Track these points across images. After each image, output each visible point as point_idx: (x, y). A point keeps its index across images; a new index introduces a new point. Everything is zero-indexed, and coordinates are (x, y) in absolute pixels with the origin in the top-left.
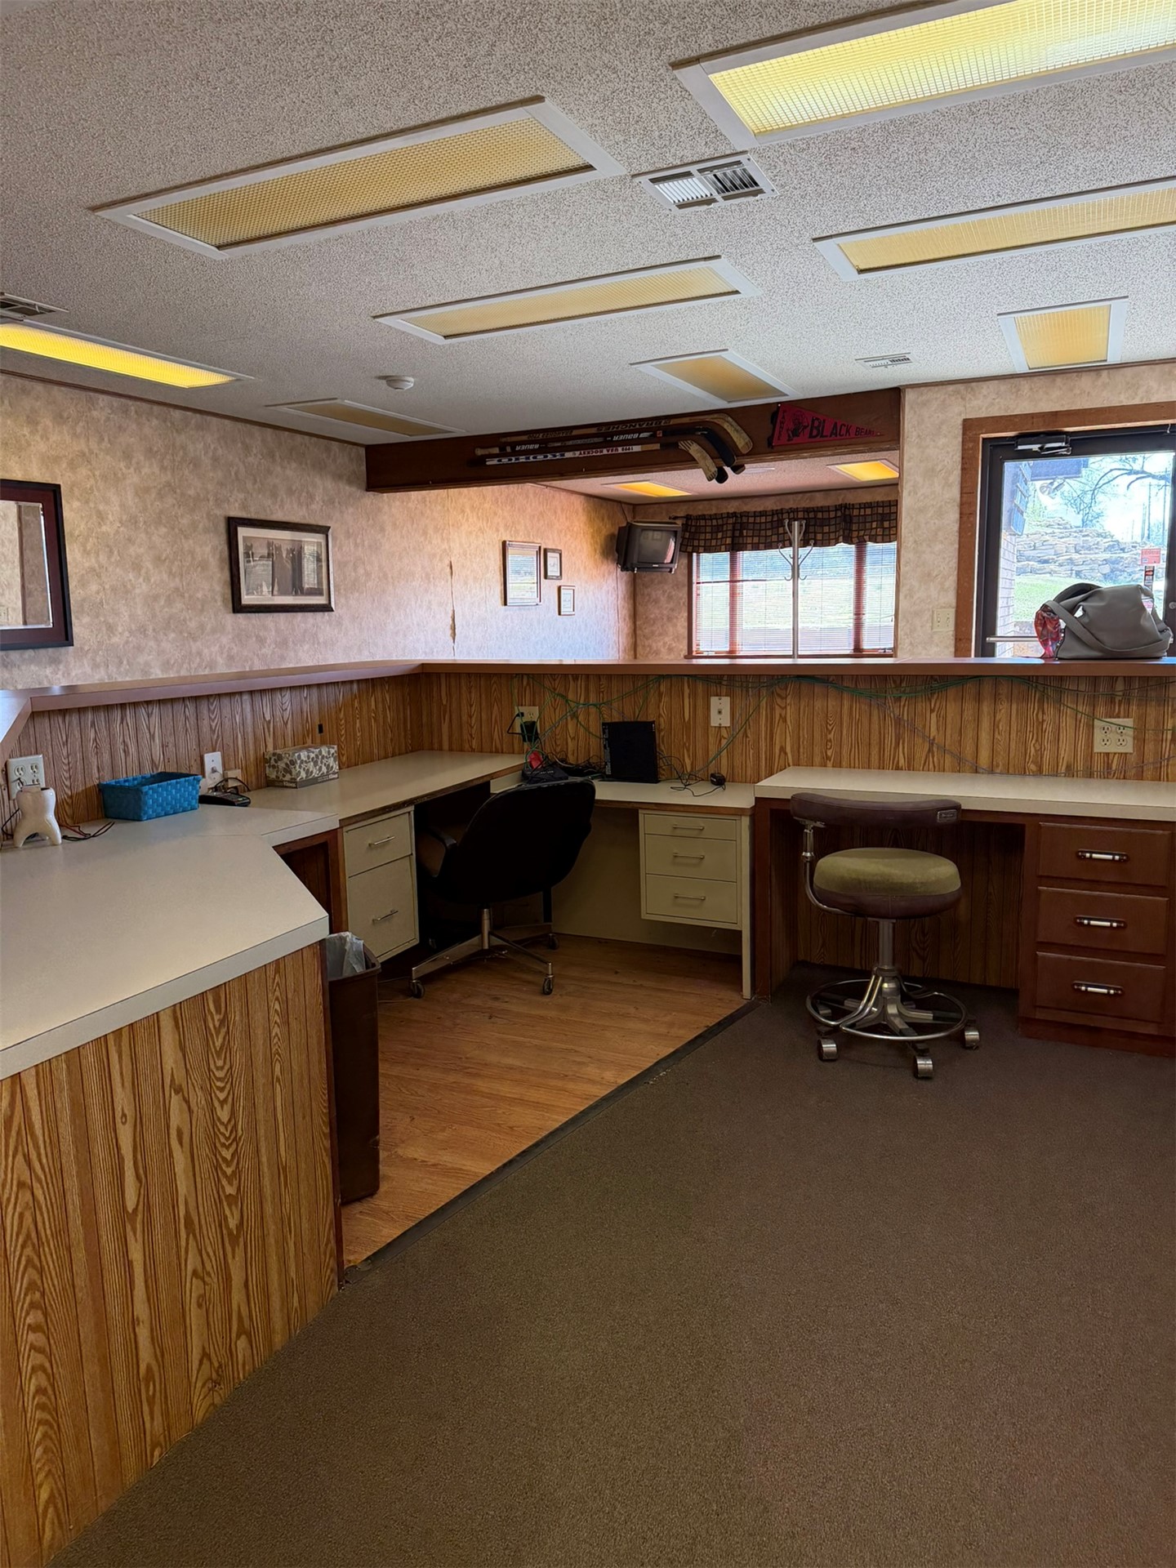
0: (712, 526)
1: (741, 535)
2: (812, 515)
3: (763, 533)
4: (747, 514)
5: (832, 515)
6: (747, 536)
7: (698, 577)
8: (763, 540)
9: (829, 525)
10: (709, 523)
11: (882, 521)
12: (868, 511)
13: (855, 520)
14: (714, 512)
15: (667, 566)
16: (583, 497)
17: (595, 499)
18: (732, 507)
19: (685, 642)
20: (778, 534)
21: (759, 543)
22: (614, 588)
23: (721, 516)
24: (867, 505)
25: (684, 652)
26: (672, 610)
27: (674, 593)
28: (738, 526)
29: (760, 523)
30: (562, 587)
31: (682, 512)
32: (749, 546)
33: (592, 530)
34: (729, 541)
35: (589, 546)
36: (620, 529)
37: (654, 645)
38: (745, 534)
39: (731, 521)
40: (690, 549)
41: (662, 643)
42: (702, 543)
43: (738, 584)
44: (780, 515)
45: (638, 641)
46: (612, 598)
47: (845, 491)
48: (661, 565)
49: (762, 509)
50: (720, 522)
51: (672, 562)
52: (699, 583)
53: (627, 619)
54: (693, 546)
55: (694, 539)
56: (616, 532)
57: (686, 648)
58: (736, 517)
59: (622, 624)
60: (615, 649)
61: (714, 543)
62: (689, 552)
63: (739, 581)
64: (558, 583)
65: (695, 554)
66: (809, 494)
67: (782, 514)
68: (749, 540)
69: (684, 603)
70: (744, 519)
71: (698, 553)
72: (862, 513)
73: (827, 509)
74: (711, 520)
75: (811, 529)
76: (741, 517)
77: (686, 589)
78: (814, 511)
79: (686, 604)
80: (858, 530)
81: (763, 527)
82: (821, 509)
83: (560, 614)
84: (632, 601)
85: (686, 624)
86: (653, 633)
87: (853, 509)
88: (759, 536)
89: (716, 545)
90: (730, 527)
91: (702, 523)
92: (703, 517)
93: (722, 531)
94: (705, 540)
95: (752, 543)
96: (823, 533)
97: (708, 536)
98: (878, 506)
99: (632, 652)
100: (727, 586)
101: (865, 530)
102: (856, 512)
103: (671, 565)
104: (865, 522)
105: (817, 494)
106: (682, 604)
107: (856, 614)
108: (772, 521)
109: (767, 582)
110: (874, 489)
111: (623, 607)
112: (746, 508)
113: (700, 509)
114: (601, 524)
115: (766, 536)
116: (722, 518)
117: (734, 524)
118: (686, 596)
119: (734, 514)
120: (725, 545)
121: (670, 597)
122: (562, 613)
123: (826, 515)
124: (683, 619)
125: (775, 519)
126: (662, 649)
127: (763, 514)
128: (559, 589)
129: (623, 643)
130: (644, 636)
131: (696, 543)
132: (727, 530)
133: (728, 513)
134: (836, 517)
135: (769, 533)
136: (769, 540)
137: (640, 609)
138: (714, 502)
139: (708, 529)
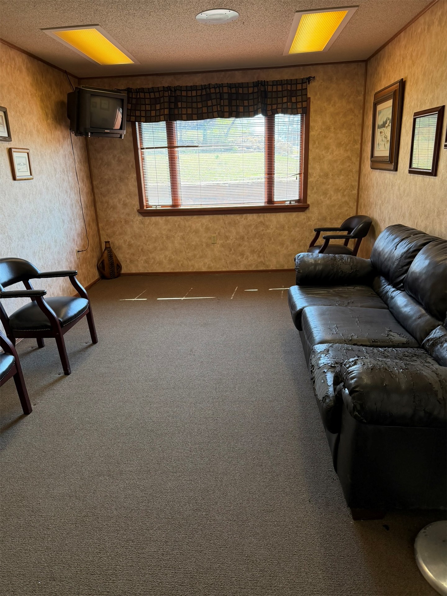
0: (150, 98)
1: (176, 107)
2: (234, 91)
3: (194, 105)
4: (180, 88)
5: (251, 90)
6: (181, 108)
7: (141, 143)
8: (195, 111)
9: (248, 100)
10: (147, 95)
11: (291, 96)
12: (280, 88)
13: (269, 95)
14: (150, 86)
15: (116, 132)
16: (24, 56)
17: (40, 62)
18: (166, 82)
19: (137, 198)
20: (207, 107)
21: (192, 114)
22: (70, 153)
23: (158, 90)
24: (278, 83)
25: (136, 207)
26: (123, 172)
27: (122, 157)
28: (173, 99)
29: (192, 96)
30: (13, 150)
31: (122, 85)
32: (184, 116)
33: (40, 94)
34: (166, 112)
35: (40, 109)
36: (69, 95)
37: (111, 202)
38: (180, 106)
39: (166, 94)
40: (133, 119)
41: (117, 200)
42: (143, 114)
43: (176, 149)
44: (208, 90)
45: (97, 198)
46: (70, 162)
47: (259, 70)
48: (112, 131)
49: (191, 84)
50: (157, 95)
51: (121, 128)
52: (143, 149)
53: (85, 180)
54: (135, 116)
55: (135, 110)
56: (66, 100)
57: (138, 203)
58: (171, 91)
59: (81, 185)
60: (78, 207)
61: (153, 113)
62: (132, 122)
63: (178, 147)
64: (8, 145)
65: (137, 123)
66: (230, 72)
67: (210, 89)
68: (184, 111)
69: (132, 166)
70: (178, 93)
71: (140, 122)
72: (275, 89)
73: (247, 86)
74: (149, 93)
75: (234, 103)
76: (175, 91)
77: (132, 154)
78: (236, 87)
79: (134, 166)
80: (272, 104)
81: (194, 99)
82: (241, 85)
83: (14, 178)
84: (87, 164)
85: (136, 184)
86: (108, 191)
87: (268, 85)
88: (192, 108)
89: (156, 116)
90: (166, 99)
91: (142, 95)
92: (142, 90)
93: (160, 103)
94: (146, 111)
95: (187, 114)
96: (244, 106)
97: (148, 107)
98: (287, 84)
99: (93, 208)
100: (166, 151)
101: (277, 104)
102: (270, 88)
103: (121, 132)
104: (277, 98)
105: (236, 72)
106: (130, 166)
107: (268, 174)
108: (201, 95)
109: (199, 148)
110: (281, 69)
111: (81, 170)
112: (177, 83)
113: (138, 84)
114: (49, 90)
115: (197, 108)
116: (159, 91)
117: (170, 97)
118: (133, 160)
119: (169, 88)
120: (164, 115)
121: (120, 161)
122: (17, 178)
123: (245, 91)
124: (133, 180)
125: (204, 93)
126: (118, 205)
127: (193, 88)
128: (10, 151)
129: (84, 201)
130: (101, 194)
131: (138, 113)
132: (164, 102)
133: (164, 87)
134: (253, 93)
135: (200, 105)
136: (200, 112)
137: (95, 171)
138: (150, 77)
139: (147, 101)
